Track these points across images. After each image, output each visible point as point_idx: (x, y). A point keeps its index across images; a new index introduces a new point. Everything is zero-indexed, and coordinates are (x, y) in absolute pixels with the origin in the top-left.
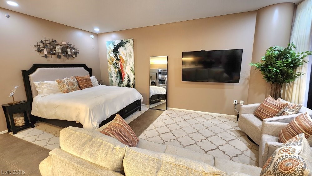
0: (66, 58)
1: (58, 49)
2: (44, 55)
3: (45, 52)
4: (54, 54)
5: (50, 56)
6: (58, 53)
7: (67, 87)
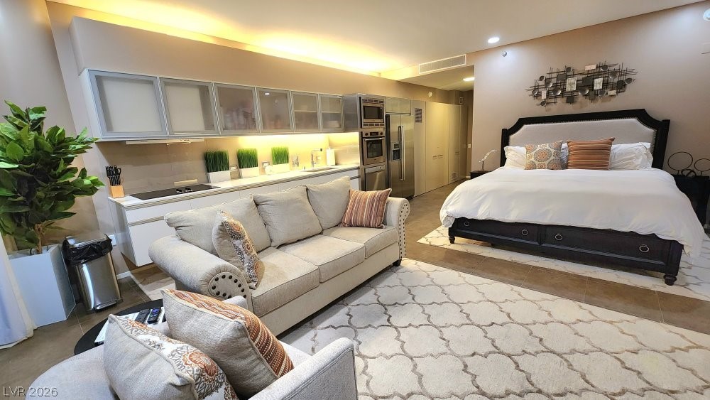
0: (588, 101)
1: (571, 84)
2: (540, 102)
3: (544, 96)
4: (562, 95)
5: (553, 101)
6: (572, 92)
7: (533, 159)
